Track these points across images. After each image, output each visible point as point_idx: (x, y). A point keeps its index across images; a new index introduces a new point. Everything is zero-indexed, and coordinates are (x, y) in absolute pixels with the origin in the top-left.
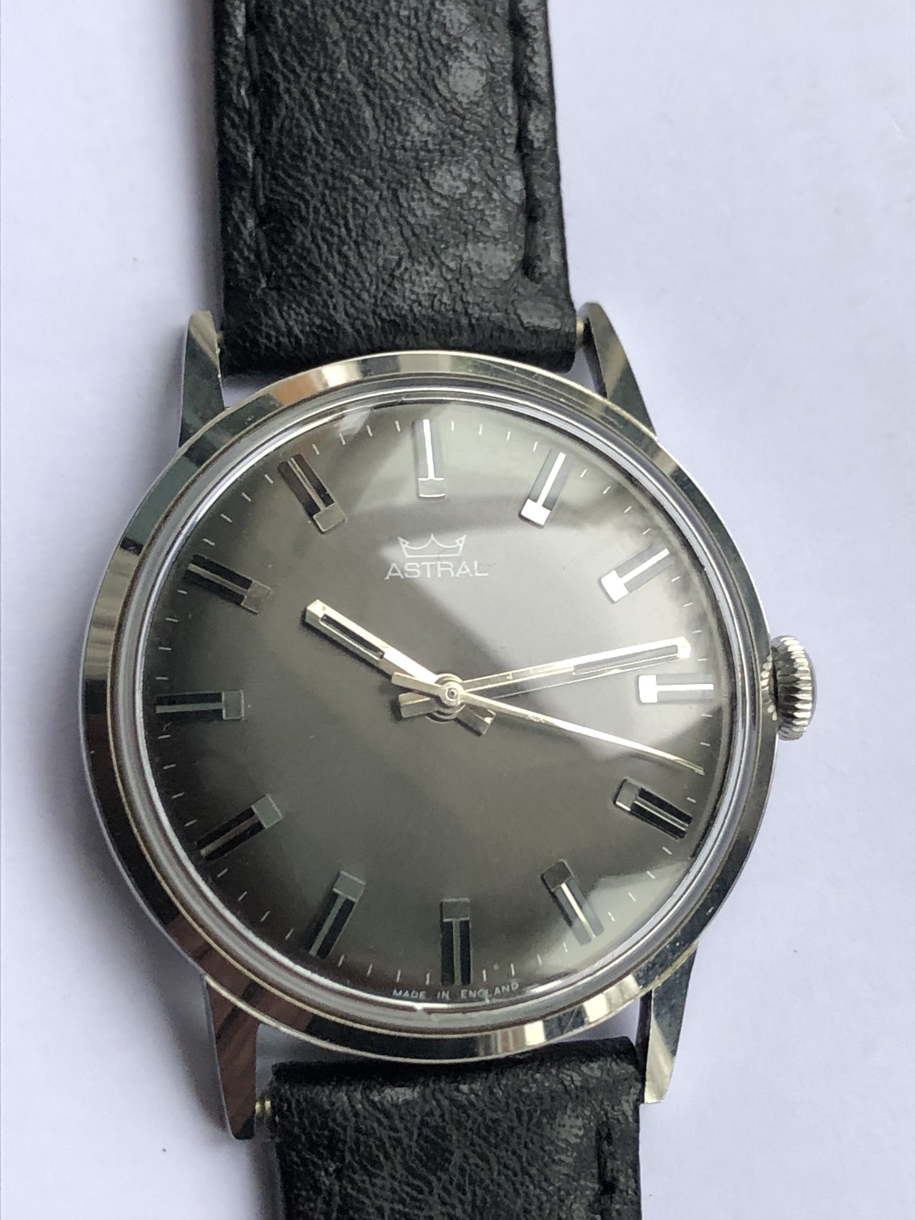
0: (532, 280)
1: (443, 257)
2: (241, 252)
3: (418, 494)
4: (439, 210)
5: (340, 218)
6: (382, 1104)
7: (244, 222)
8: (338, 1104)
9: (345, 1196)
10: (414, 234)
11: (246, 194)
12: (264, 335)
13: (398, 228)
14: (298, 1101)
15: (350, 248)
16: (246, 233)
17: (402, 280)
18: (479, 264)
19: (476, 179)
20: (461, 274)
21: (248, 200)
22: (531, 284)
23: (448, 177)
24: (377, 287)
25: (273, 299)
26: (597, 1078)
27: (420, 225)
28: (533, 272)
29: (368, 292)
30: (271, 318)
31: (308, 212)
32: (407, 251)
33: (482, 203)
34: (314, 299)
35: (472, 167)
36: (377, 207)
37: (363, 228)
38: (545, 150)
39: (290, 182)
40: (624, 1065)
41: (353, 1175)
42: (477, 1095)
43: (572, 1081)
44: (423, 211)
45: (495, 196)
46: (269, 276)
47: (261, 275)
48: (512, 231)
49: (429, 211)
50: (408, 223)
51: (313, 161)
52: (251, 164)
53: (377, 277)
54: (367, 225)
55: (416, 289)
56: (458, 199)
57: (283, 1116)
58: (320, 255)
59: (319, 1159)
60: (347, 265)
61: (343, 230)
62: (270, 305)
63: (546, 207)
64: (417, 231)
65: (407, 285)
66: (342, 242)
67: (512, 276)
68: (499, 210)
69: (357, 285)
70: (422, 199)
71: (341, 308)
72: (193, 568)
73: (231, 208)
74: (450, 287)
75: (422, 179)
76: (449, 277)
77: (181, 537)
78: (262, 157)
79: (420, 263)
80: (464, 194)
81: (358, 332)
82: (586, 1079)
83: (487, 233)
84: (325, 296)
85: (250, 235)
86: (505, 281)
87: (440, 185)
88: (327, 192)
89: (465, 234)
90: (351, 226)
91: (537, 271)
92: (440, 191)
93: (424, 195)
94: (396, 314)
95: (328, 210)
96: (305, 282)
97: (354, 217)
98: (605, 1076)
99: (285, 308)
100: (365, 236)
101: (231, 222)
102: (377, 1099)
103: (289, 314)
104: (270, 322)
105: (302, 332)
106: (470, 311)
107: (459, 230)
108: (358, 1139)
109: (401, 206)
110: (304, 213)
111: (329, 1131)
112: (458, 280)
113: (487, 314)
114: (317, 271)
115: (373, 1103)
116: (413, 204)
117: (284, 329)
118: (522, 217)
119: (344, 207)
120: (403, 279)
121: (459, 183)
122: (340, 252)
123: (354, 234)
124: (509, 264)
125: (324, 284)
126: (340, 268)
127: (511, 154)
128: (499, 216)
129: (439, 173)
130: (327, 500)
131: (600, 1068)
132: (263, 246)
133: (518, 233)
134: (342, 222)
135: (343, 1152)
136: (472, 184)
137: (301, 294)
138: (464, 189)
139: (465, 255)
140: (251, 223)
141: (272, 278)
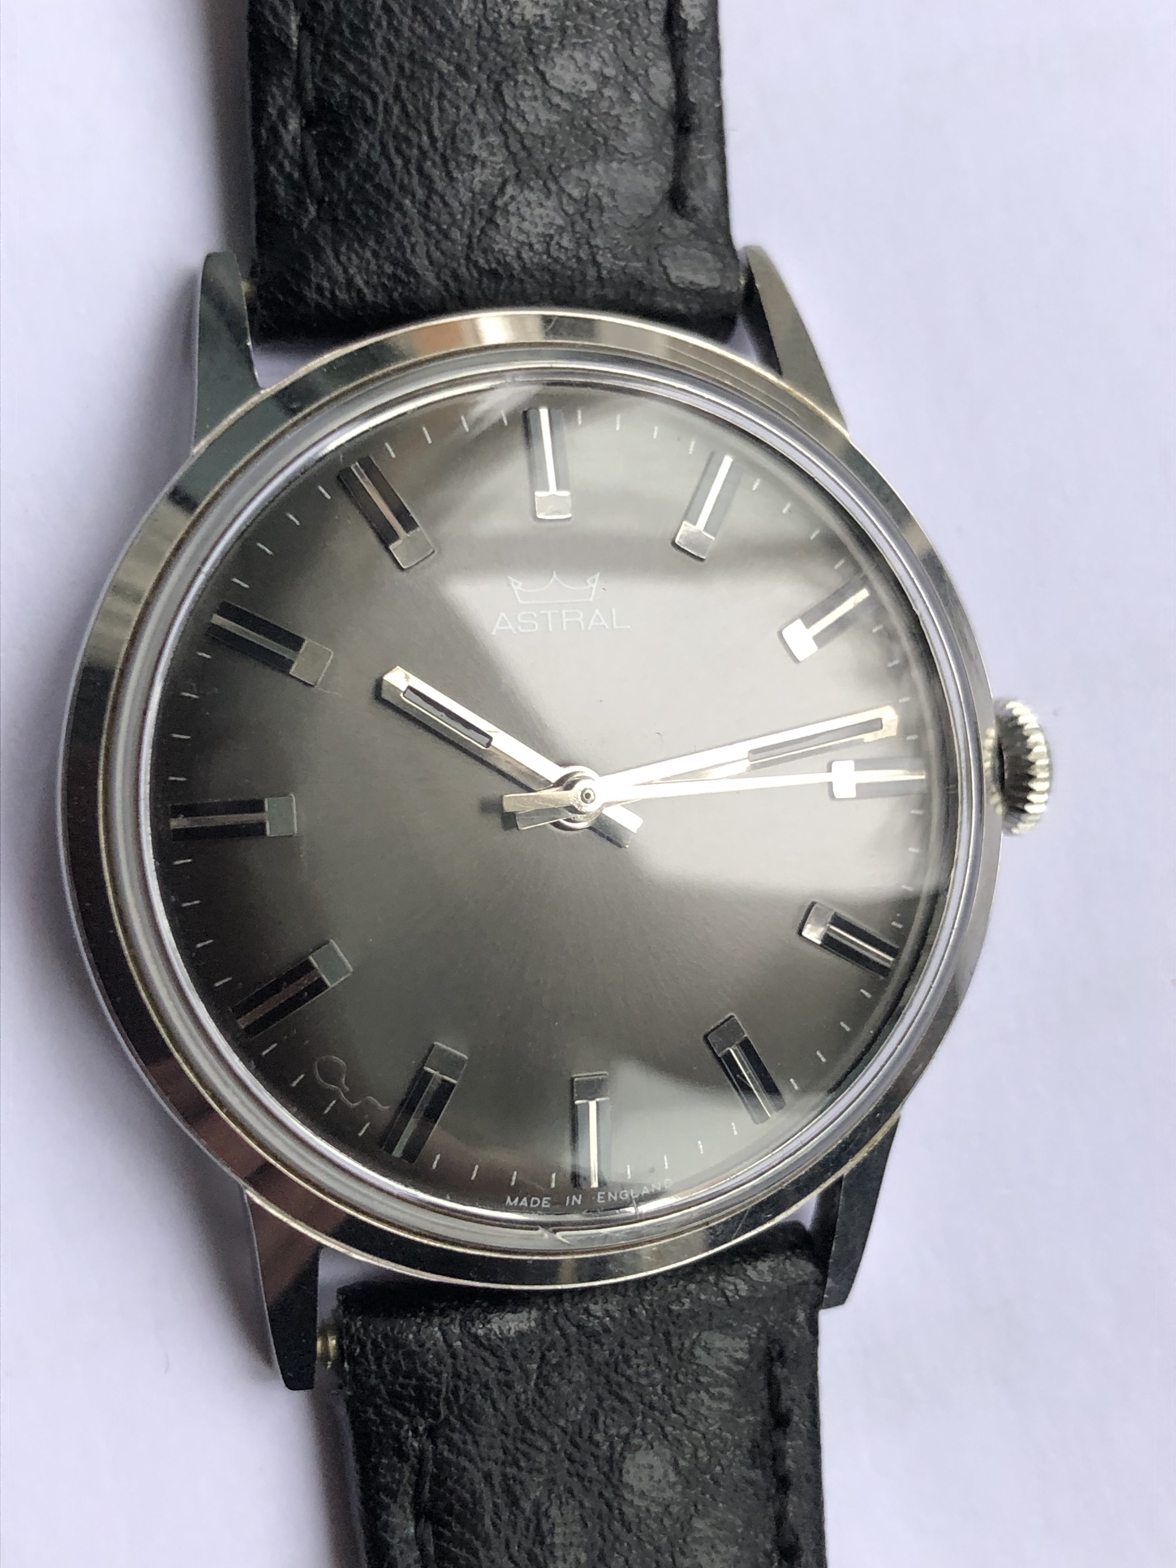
0: (683, 216)
1: (562, 181)
2: (281, 167)
3: (534, 513)
4: (558, 114)
5: (421, 121)
6: (489, 1340)
7: (285, 124)
8: (429, 1344)
9: (441, 1463)
10: (524, 147)
11: (287, 82)
12: (313, 286)
13: (502, 138)
14: (374, 1342)
15: (434, 164)
16: (287, 139)
17: (506, 212)
18: (612, 193)
19: (610, 71)
20: (586, 205)
21: (290, 92)
22: (680, 223)
23: (572, 67)
24: (473, 222)
25: (325, 233)
26: (767, 1284)
27: (532, 134)
28: (684, 206)
29: (461, 230)
30: (323, 264)
31: (375, 112)
32: (516, 171)
33: (617, 106)
34: (384, 237)
35: (603, 53)
36: (473, 107)
37: (454, 138)
38: (704, 32)
39: (351, 67)
40: (803, 1263)
41: (450, 1434)
42: (612, 1318)
43: (737, 1290)
44: (537, 116)
45: (635, 96)
46: (320, 202)
47: (308, 201)
48: (658, 147)
49: (543, 116)
50: (515, 130)
51: (384, 39)
52: (295, 40)
53: (472, 207)
54: (457, 131)
55: (526, 225)
56: (585, 99)
57: (353, 1360)
58: (393, 175)
59: (404, 1415)
60: (431, 190)
61: (425, 138)
62: (322, 243)
63: (703, 113)
64: (528, 142)
65: (514, 220)
66: (423, 154)
67: (656, 211)
68: (640, 117)
69: (445, 218)
70: (535, 98)
71: (421, 250)
72: (218, 620)
73: (267, 101)
74: (573, 224)
75: (537, 69)
76: (571, 210)
77: (201, 578)
78: (312, 31)
79: (531, 189)
80: (593, 92)
81: (446, 284)
82: (754, 1286)
83: (623, 149)
84: (400, 232)
85: (294, 140)
86: (648, 217)
87: (559, 79)
88: (403, 83)
89: (594, 149)
90: (437, 133)
91: (689, 203)
92: (560, 87)
93: (538, 92)
94: (498, 262)
95: (404, 108)
96: (371, 212)
97: (441, 120)
98: (777, 1281)
99: (343, 249)
100: (456, 150)
101: (266, 123)
102: (481, 1332)
103: (349, 259)
104: (322, 270)
105: (367, 283)
106: (600, 259)
107: (585, 143)
108: (456, 1387)
109: (505, 106)
110: (370, 111)
111: (417, 1380)
112: (582, 215)
113: (623, 264)
114: (389, 196)
115: (476, 1338)
116: (523, 105)
117: (342, 278)
118: (671, 128)
119: (427, 106)
120: (508, 212)
121: (586, 77)
122: (420, 170)
123: (440, 144)
124: (653, 193)
125: (397, 215)
126: (421, 194)
127: (657, 38)
128: (639, 124)
129: (559, 61)
130: (408, 523)
131: (772, 1270)
132: (312, 159)
133: (665, 151)
134: (423, 128)
135: (436, 1405)
136: (604, 80)
137: (365, 229)
138: (592, 86)
139: (594, 180)
140: (294, 124)
141: (325, 205)
